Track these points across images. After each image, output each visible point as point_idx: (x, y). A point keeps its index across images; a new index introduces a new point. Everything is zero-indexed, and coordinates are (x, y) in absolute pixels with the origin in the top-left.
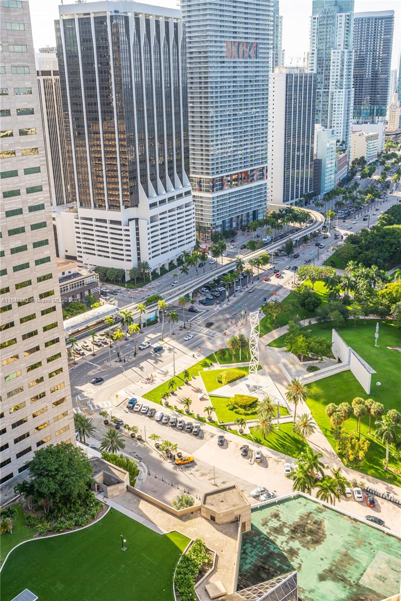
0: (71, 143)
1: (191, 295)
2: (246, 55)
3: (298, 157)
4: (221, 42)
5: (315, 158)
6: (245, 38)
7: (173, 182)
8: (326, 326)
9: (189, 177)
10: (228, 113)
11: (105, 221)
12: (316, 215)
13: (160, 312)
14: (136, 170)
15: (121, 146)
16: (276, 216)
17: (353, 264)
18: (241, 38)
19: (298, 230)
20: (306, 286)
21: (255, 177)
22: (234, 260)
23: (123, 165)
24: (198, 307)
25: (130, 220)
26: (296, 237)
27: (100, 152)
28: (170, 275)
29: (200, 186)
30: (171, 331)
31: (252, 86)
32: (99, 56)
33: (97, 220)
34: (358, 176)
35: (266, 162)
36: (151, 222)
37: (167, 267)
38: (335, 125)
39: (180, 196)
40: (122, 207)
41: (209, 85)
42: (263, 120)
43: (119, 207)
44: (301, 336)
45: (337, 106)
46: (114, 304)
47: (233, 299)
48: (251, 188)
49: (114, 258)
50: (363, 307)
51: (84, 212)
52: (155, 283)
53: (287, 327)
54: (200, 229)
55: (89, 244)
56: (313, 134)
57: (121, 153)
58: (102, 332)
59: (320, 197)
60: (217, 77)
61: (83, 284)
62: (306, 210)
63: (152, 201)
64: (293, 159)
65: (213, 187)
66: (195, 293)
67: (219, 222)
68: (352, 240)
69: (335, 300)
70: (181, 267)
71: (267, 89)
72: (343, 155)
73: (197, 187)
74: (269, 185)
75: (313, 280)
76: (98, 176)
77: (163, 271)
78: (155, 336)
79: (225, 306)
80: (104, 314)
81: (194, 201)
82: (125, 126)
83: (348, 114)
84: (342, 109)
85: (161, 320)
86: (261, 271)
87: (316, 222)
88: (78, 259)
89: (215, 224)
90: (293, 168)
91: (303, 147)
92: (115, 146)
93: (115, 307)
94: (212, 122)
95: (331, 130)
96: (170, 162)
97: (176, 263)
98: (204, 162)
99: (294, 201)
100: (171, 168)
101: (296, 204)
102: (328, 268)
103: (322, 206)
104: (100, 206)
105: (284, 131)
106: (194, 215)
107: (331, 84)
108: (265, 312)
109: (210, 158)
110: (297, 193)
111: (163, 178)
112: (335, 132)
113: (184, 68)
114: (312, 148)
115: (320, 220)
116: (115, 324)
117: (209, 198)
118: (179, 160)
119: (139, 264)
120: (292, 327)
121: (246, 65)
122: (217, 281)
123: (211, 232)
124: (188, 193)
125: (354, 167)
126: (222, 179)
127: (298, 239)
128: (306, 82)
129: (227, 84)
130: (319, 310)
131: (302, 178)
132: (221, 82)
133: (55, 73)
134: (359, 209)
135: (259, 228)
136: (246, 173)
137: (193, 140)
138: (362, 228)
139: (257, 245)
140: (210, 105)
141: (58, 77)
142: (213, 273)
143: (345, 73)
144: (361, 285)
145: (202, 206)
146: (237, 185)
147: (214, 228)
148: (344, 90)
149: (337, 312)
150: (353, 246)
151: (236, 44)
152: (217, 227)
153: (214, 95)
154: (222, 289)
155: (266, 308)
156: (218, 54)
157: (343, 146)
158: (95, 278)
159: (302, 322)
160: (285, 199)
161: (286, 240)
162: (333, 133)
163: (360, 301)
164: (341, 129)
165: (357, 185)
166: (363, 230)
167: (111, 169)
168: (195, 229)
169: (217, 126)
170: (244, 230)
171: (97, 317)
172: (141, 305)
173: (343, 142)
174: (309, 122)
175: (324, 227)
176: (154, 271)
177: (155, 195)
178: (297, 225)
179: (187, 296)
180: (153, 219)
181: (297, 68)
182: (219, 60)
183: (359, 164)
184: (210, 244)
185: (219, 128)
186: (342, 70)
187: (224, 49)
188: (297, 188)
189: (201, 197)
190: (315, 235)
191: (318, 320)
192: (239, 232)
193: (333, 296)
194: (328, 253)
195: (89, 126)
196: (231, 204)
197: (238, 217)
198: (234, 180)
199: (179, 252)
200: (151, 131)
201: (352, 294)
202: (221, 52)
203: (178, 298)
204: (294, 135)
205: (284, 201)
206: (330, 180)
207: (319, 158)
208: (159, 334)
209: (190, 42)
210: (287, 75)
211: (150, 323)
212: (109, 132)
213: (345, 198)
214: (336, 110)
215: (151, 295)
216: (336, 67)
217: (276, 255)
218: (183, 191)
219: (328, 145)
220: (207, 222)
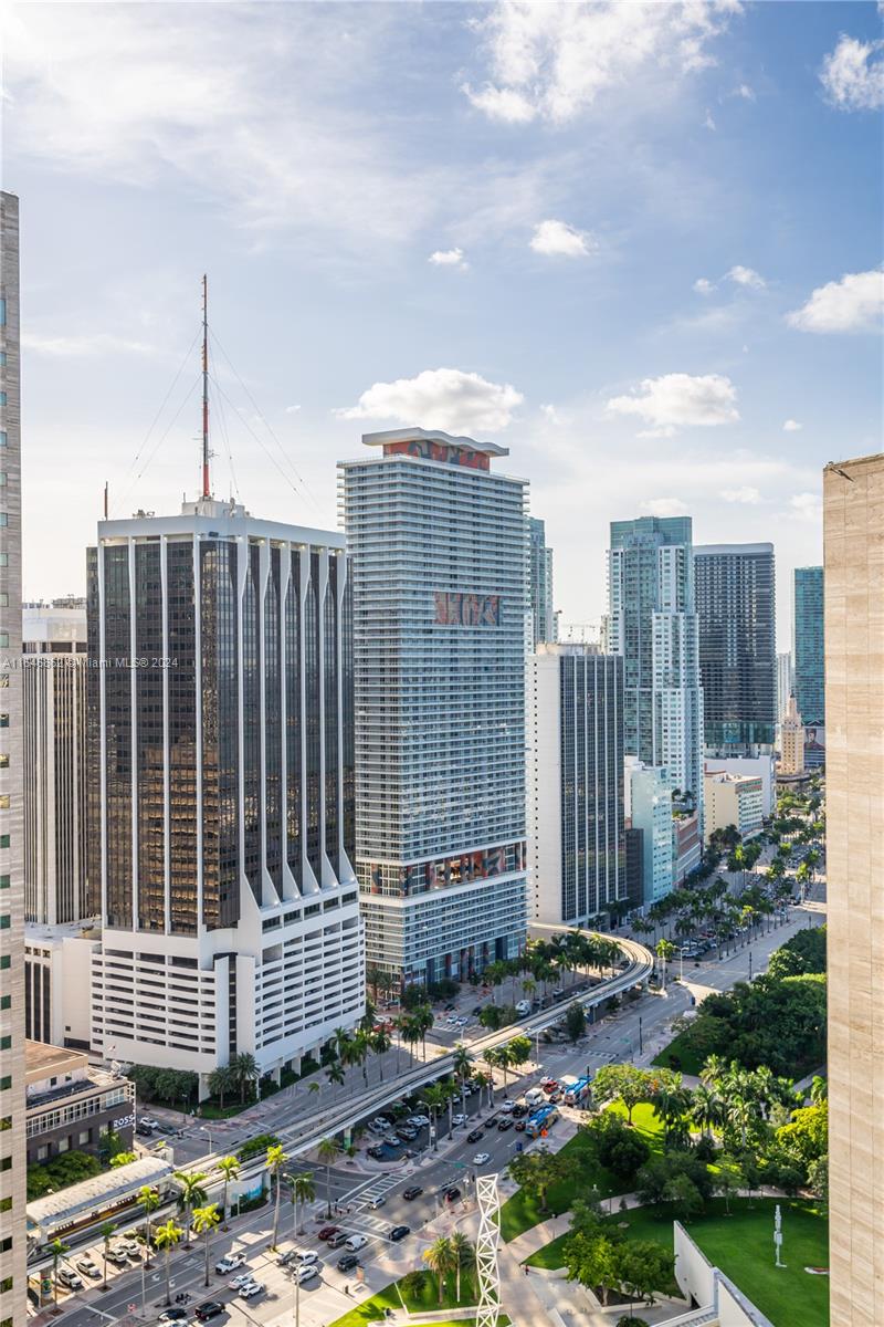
0: (99, 788)
1: (348, 1134)
2: (479, 618)
3: (592, 823)
4: (425, 593)
5: (627, 826)
6: (475, 587)
7: (318, 872)
8: (660, 1214)
9: (353, 863)
10: (440, 731)
11: (160, 959)
12: (634, 950)
13: (273, 1178)
14: (235, 848)
15: (207, 795)
16: (545, 952)
17: (718, 1062)
18: (466, 587)
19: (595, 983)
20: (613, 1115)
21: (499, 865)
22: (450, 1050)
23: (208, 836)
24: (364, 1165)
25: (217, 956)
26: (589, 999)
27: (160, 807)
28: (303, 1086)
29: (379, 883)
30: (296, 1227)
31: (489, 678)
32: (173, 616)
33: (144, 957)
34: (723, 867)
35: (522, 832)
36: (265, 962)
37: (297, 1069)
38: (669, 759)
39: (331, 904)
40: (201, 927)
41: (401, 675)
42: (513, 747)
43: (195, 927)
44: (602, 1238)
45: (669, 722)
46: (164, 1158)
47: (447, 1146)
48: (490, 888)
49: (175, 1045)
50: (743, 1168)
51: (114, 938)
52: (267, 1106)
53: (570, 1215)
54: (376, 977)
55: (121, 1012)
56: (621, 777)
57: (207, 810)
58: (131, 1229)
59: (644, 910)
60: (417, 660)
61: (98, 1106)
62: (611, 939)
63: (269, 915)
64: (582, 827)
65: (407, 884)
66: (358, 1129)
67: (421, 964)
68: (714, 1007)
69: (682, 1148)
70: (329, 1068)
71: (522, 685)
72: (688, 821)
73: (372, 885)
74: (530, 883)
75: (631, 1101)
76: (153, 859)
77: (288, 1076)
78: (258, 1238)
79: (426, 1163)
80: (139, 1182)
81: (365, 915)
82: (216, 755)
83: (694, 737)
84: (682, 725)
85: (274, 1196)
86: (511, 1079)
87: (635, 965)
88: (94, 1047)
89: (410, 968)
90: (582, 845)
91: (601, 804)
92: (194, 795)
93: (166, 1164)
94: (406, 748)
95: (660, 768)
96: (314, 831)
97: (318, 1058)
98: (389, 831)
99: (585, 919)
100: (314, 844)
101: (591, 925)
102: (663, 1071)
103: (648, 929)
104: (154, 925)
105: (558, 769)
106: (363, 947)
107: (655, 677)
108: (519, 1176)
109: (402, 822)
110: (592, 900)
111: (295, 863)
112: (667, 774)
113: (349, 642)
114: (621, 805)
115: (643, 961)
116: (163, 1206)
117: (398, 910)
118: (332, 827)
119: (233, 1060)
120: (580, 1216)
121: (477, 637)
122: (410, 1102)
123: (402, 986)
124: (350, 897)
125: (713, 846)
126: (426, 868)
127: (595, 1003)
128: (601, 672)
129: (438, 674)
130: (643, 1174)
131: (602, 869)
132: (425, 669)
133: (80, 647)
134: (728, 938)
135: (509, 978)
136: (479, 855)
137: (366, 785)
138: (736, 980)
139: (503, 1018)
140: (401, 714)
141: (85, 655)
142: (400, 1082)
143: (682, 658)
144: (736, 1112)
145: (381, 927)
146: (459, 881)
147: (407, 976)
148: (682, 690)
149: (683, 1179)
150: (717, 1021)
151: (457, 598)
152: (416, 974)
153: (410, 694)
154: (420, 1120)
155: (520, 1167)
156: (420, 617)
157: (686, 802)
158: (128, 1094)
159: (603, 1203)
160: (567, 915)
161: (568, 1005)
162: (663, 776)
163: (736, 1151)
164: (682, 768)
165: (721, 886)
166: (738, 986)
167: (183, 843)
168: (363, 978)
169: (416, 757)
170: (475, 982)
171: (122, 1190)
172: (227, 1159)
173: (689, 794)
174: (611, 751)
175: (654, 977)
176: (268, 1076)
177: (277, 902)
178: (594, 972)
179: (340, 1136)
180: (268, 955)
181: (582, 645)
182: (421, 626)
183: (725, 841)
184: (399, 1013)
185: (421, 761)
186: (676, 651)
187: (432, 608)
188: (592, 891)
189: (381, 907)
190: (633, 996)
191: (643, 1198)
192: (466, 987)
193: (675, 1139)
194: (664, 1038)
195: (141, 755)
196: (446, 923)
197: (463, 951)
198: (453, 870)
199: (325, 1031)
200: (274, 766)
201: (717, 1136)
202: (426, 612)
203: (318, 1141)
204: (582, 780)
205: (564, 919)
206: (664, 874)
207: (636, 825)
208: (267, 1233)
209: (363, 593)
210: (562, 658)
211: (249, 1205)
212: (182, 766)
213: (697, 913)
214: (669, 728)
215: (255, 1136)
216: (663, 646)
217: (547, 1040)
218: (338, 892)
219: (655, 800)
220: (394, 964)
